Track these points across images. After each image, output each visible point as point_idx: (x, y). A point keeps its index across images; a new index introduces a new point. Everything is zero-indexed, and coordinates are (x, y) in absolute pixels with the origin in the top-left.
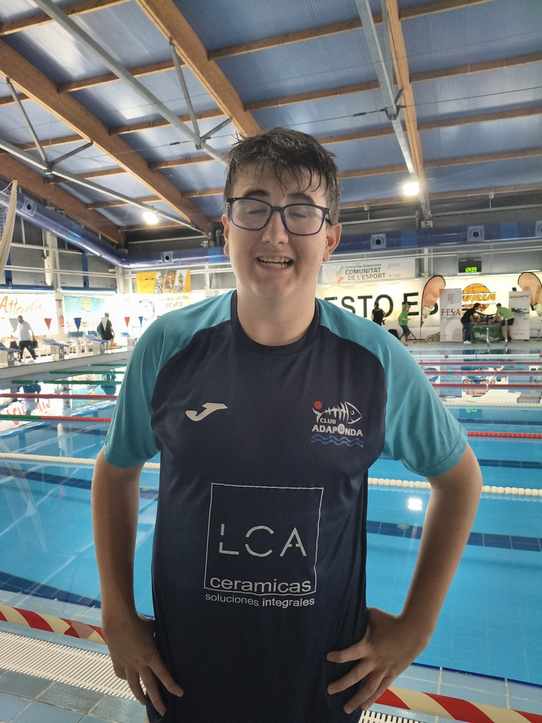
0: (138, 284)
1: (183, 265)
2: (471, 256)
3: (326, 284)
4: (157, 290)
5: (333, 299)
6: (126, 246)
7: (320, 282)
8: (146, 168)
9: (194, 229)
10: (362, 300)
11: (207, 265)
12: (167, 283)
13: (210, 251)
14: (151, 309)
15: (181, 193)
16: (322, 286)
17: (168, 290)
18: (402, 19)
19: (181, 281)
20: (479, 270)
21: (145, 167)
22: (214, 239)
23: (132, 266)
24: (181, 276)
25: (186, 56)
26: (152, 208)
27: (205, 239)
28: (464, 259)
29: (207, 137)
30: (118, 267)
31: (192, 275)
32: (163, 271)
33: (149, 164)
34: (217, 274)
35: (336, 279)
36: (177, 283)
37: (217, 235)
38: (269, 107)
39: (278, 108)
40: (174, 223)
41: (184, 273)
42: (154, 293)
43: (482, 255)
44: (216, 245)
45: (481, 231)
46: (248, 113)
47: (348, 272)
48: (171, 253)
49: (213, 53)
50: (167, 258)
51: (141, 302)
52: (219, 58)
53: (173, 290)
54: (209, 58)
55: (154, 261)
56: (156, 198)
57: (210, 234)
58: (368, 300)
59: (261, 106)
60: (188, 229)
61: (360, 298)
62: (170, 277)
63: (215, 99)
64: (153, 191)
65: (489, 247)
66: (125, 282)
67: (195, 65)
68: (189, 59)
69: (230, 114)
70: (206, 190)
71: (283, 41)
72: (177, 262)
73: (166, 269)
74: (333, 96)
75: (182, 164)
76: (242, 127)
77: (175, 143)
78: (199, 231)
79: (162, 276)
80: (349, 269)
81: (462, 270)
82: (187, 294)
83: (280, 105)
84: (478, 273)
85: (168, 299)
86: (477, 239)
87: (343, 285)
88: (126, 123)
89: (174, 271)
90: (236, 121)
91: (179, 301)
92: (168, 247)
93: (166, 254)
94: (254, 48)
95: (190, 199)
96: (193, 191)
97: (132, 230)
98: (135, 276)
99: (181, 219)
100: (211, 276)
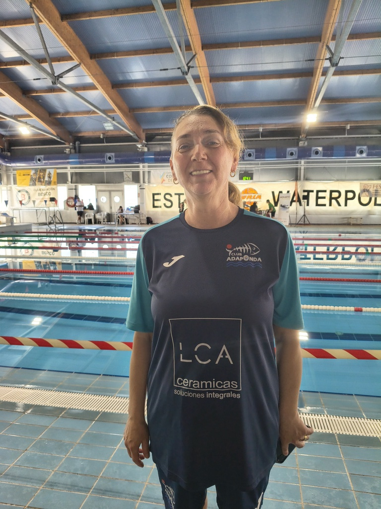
0: (18, 178)
1: (50, 165)
2: (248, 169)
3: (153, 184)
4: (31, 183)
5: (158, 194)
6: (9, 150)
7: (149, 182)
8: (21, 94)
9: (59, 140)
10: (178, 196)
11: (69, 166)
12: (39, 178)
13: (71, 156)
14: (27, 197)
15: (49, 114)
16: (151, 185)
17: (40, 183)
18: (193, 8)
19: (50, 177)
20: (252, 179)
21: (19, 93)
22: (75, 148)
23: (13, 165)
24: (50, 174)
25: (43, 17)
26: (26, 123)
27: (67, 148)
28: (242, 171)
29: (60, 76)
30: (2, 165)
31: (58, 173)
32: (36, 170)
33: (23, 91)
34: (76, 173)
35: (160, 180)
36: (46, 179)
37: (77, 145)
38: (108, 58)
39: (115, 59)
40: (44, 135)
41: (52, 171)
42: (30, 185)
43: (254, 169)
44: (76, 152)
45: (253, 154)
46: (93, 61)
47: (168, 176)
48: (42, 156)
49: (65, 16)
50: (39, 160)
51: (19, 191)
52: (69, 20)
53: (44, 184)
54: (62, 19)
55: (30, 162)
56: (29, 116)
57: (71, 144)
58: (181, 196)
59: (102, 57)
60: (55, 139)
61: (176, 194)
62: (42, 174)
63: (67, 50)
64: (27, 112)
65: (258, 164)
66: (8, 177)
67: (51, 24)
68: (45, 19)
69: (79, 60)
70: (67, 113)
71: (114, 14)
72: (47, 163)
73: (39, 168)
74: (151, 55)
75: (47, 93)
76: (89, 70)
77: (37, 79)
78: (62, 141)
79: (36, 173)
80: (169, 174)
81: (241, 178)
82: (54, 187)
83: (115, 58)
84: (251, 181)
85: (40, 190)
86: (251, 158)
87: (166, 185)
88: (4, 61)
89: (44, 170)
90: (83, 66)
91: (48, 191)
92: (40, 152)
93: (38, 157)
94: (94, 16)
95: (55, 118)
96: (58, 113)
97: (13, 139)
98: (15, 172)
99: (50, 132)
100: (72, 174)
